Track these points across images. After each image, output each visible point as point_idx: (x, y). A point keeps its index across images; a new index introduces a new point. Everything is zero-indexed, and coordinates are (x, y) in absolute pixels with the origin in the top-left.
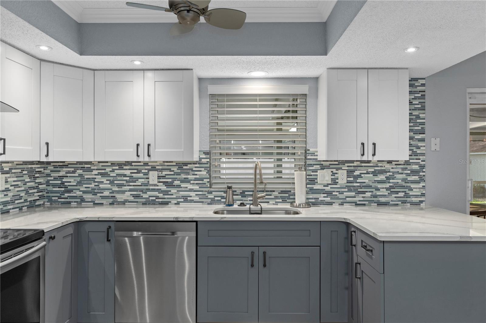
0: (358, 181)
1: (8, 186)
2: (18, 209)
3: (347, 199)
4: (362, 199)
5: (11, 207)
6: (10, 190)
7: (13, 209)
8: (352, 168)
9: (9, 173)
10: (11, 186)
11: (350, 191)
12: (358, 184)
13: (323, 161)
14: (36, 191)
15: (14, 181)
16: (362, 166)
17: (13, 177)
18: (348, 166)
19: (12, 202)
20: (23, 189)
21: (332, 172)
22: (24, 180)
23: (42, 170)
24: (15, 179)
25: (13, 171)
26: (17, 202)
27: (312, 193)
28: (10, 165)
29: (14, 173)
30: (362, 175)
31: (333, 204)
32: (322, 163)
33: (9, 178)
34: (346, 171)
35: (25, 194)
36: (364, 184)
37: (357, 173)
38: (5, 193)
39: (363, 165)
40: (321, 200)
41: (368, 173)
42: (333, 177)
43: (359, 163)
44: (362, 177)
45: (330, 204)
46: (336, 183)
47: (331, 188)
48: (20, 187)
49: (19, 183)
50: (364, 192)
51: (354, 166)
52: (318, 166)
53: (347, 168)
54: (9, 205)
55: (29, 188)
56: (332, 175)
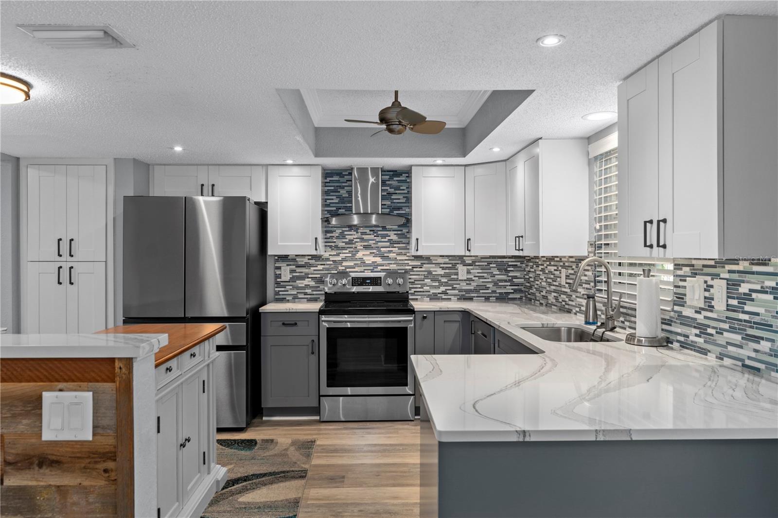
0: (747, 308)
1: (470, 276)
2: (484, 298)
3: (730, 348)
4: (753, 355)
5: (476, 295)
6: (474, 280)
7: (477, 297)
8: (735, 276)
9: (472, 265)
10: (475, 277)
11: (732, 330)
12: (746, 317)
13: (695, 259)
14: (509, 284)
15: (478, 273)
16: (753, 273)
17: (476, 269)
18: (730, 272)
19: (476, 290)
20: (490, 280)
21: (706, 282)
22: (492, 273)
23: (518, 264)
24: (481, 271)
25: (477, 264)
26: (481, 291)
27: (681, 324)
28: (473, 258)
29: (478, 265)
30: (754, 295)
31: (709, 354)
32: (694, 262)
33: (472, 269)
34: (726, 281)
35: (493, 286)
36: (757, 319)
37: (744, 288)
38: (468, 282)
39: (756, 268)
40: (692, 342)
41: (763, 291)
42: (707, 294)
43: (746, 264)
44: (753, 300)
45: (704, 352)
46: (711, 308)
47: (705, 317)
48: (486, 278)
49: (485, 275)
50: (757, 339)
51: (739, 272)
52: (687, 269)
53: (727, 276)
54: (472, 293)
55: (498, 280)
56: (705, 290)
